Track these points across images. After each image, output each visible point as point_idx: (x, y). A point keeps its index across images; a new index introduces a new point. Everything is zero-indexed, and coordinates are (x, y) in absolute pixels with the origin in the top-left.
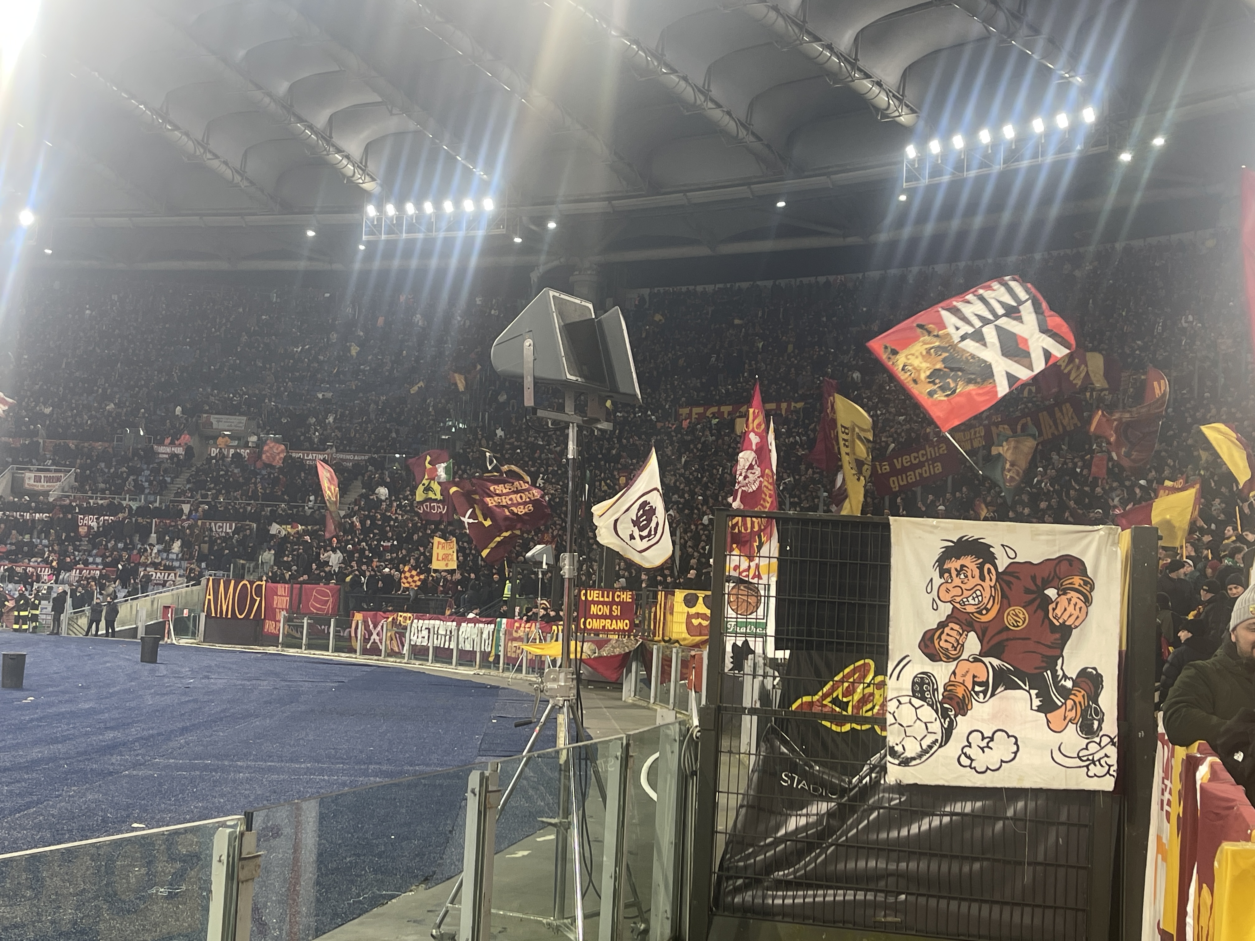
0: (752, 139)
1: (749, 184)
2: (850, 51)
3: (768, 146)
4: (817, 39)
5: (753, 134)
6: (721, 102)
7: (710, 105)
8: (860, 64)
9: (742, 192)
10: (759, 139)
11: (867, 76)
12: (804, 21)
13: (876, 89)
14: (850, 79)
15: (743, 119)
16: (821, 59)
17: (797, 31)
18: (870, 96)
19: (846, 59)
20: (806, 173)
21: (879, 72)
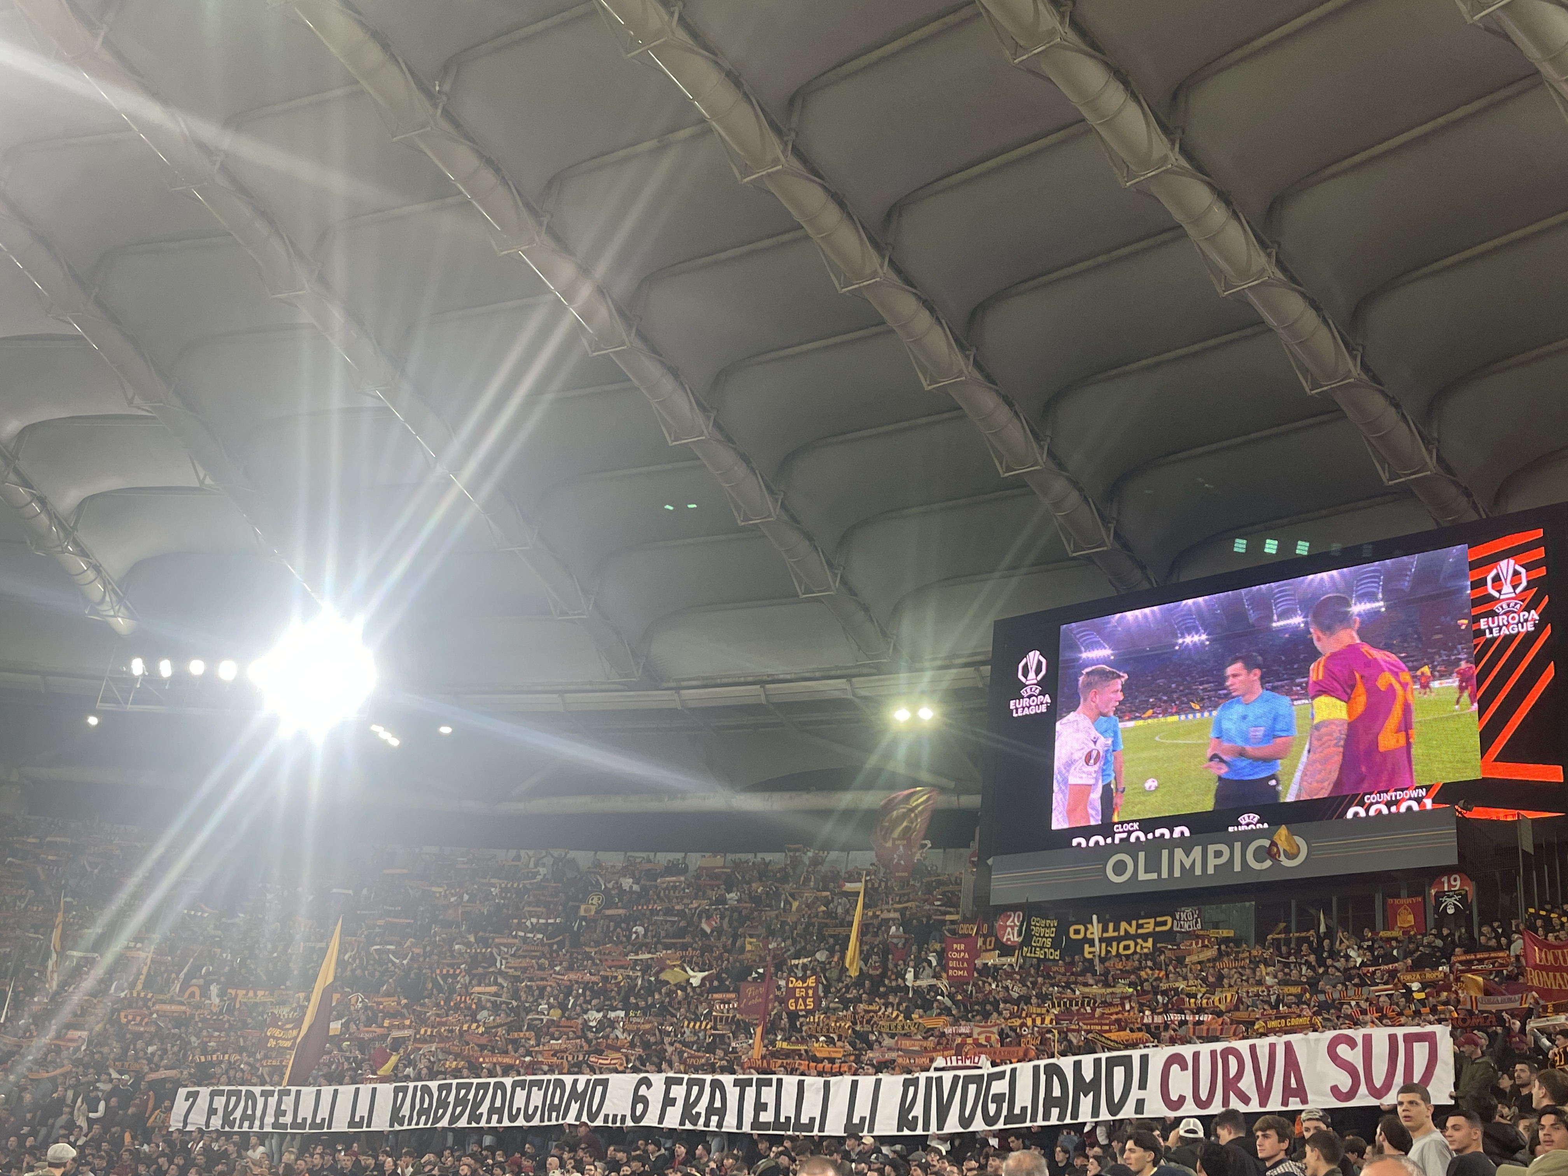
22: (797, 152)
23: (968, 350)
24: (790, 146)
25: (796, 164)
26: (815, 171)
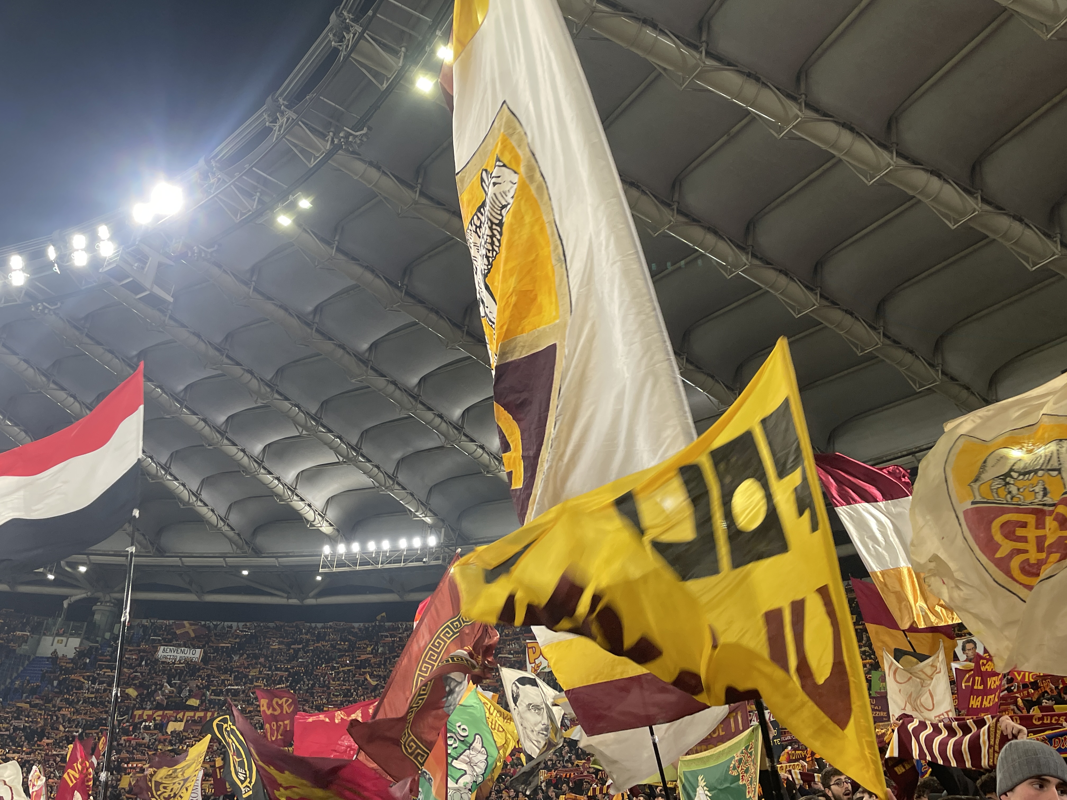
0: (226, 528)
1: (224, 557)
2: (293, 483)
3: (239, 535)
4: (270, 473)
5: (228, 525)
6: (207, 503)
7: (199, 503)
8: (298, 491)
9: (219, 561)
10: (232, 529)
11: (302, 500)
12: (262, 461)
13: (307, 508)
14: (289, 500)
15: (223, 515)
16: (272, 485)
17: (256, 465)
18: (302, 512)
19: (289, 488)
20: (263, 555)
21: (309, 498)
22: (808, 106)
23: (975, 193)
24: (803, 105)
25: (811, 114)
26: (825, 114)
